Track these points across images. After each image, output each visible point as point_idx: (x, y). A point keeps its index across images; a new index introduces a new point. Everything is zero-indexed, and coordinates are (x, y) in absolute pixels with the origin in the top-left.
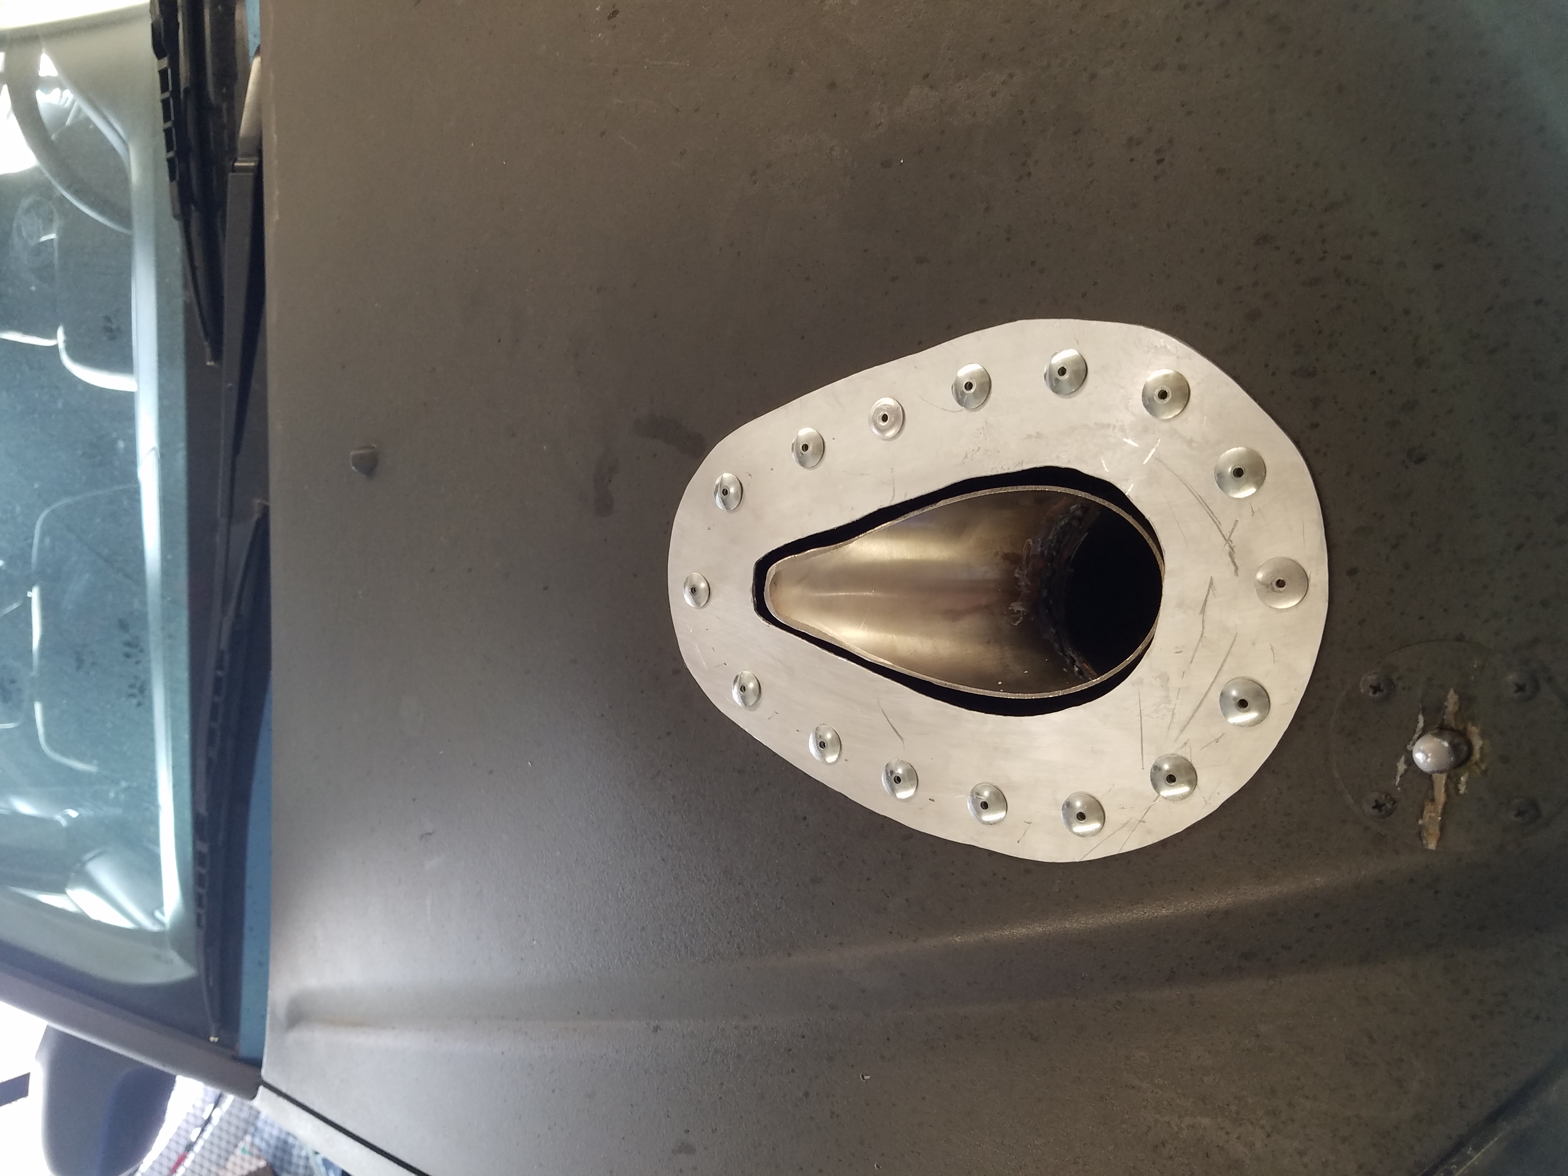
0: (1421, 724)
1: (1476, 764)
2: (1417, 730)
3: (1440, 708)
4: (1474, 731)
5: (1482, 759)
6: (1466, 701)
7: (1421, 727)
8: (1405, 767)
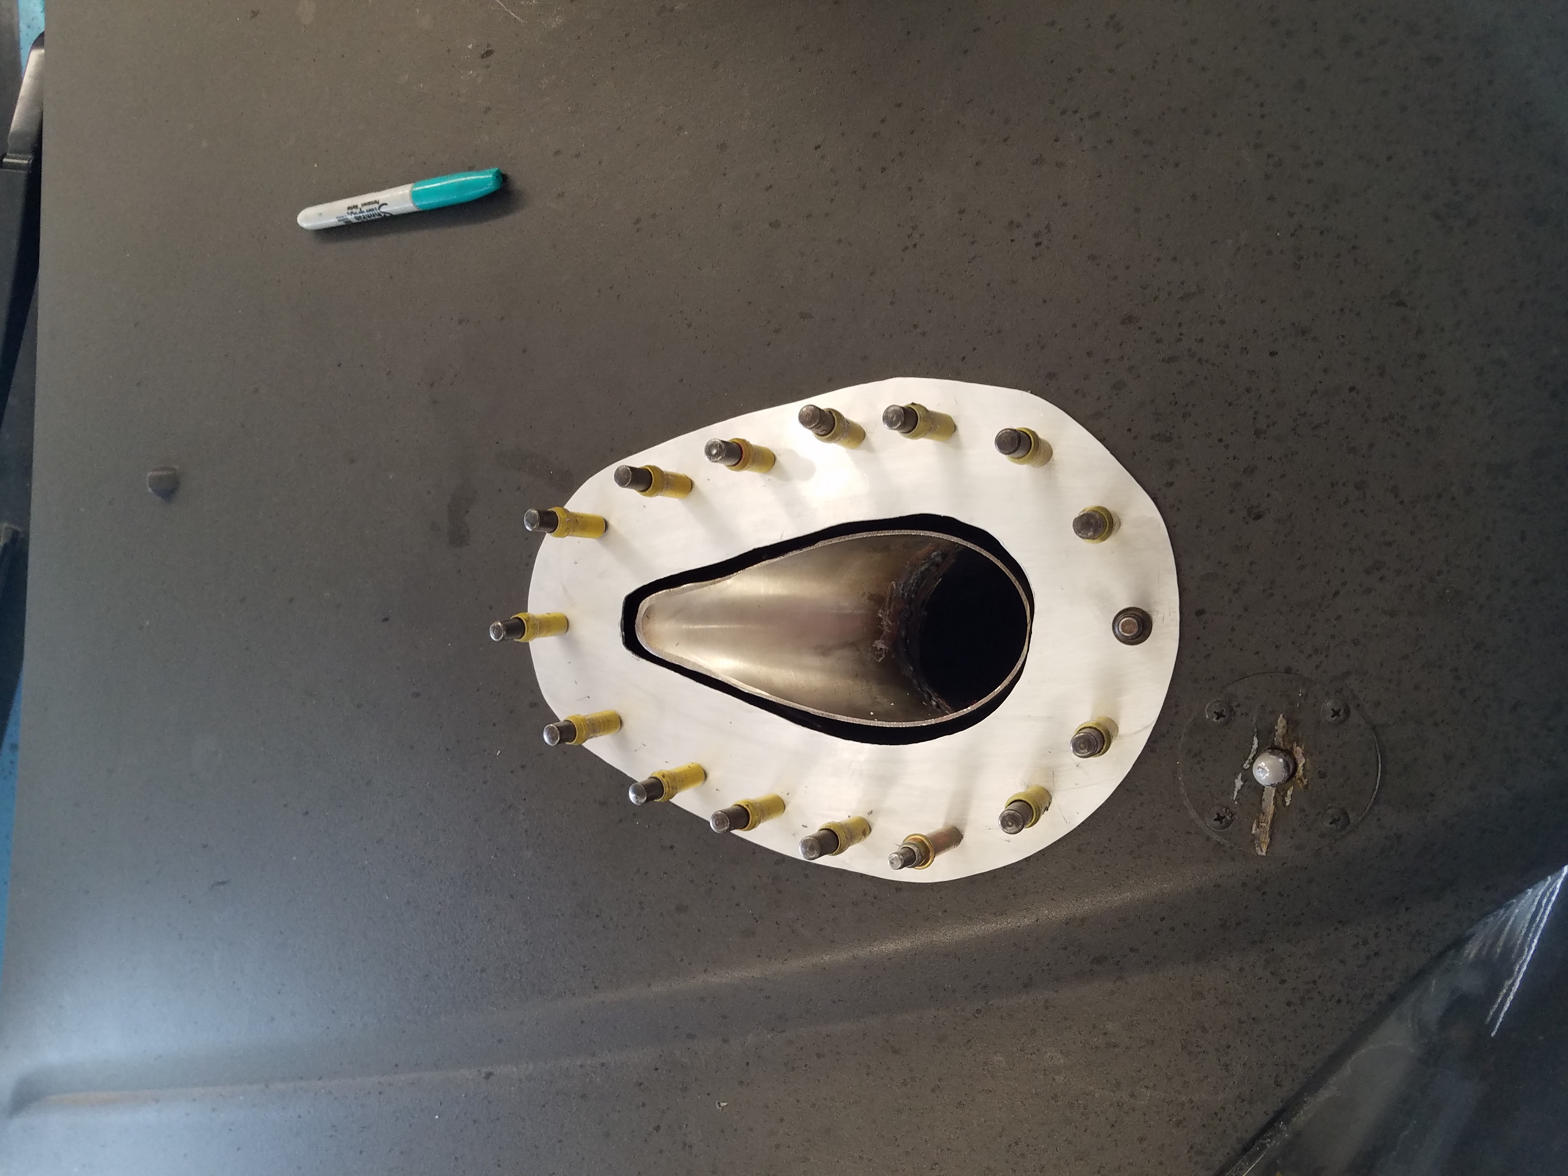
0: (1255, 746)
1: (1300, 779)
2: (1252, 750)
3: (1272, 731)
4: (1298, 751)
5: (1304, 775)
6: (1292, 723)
7: (1256, 748)
8: (1242, 783)
